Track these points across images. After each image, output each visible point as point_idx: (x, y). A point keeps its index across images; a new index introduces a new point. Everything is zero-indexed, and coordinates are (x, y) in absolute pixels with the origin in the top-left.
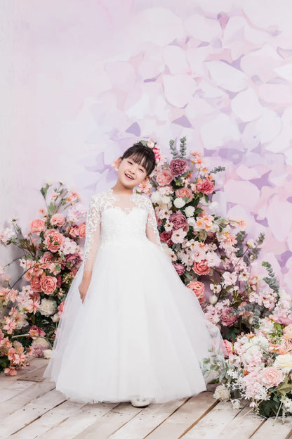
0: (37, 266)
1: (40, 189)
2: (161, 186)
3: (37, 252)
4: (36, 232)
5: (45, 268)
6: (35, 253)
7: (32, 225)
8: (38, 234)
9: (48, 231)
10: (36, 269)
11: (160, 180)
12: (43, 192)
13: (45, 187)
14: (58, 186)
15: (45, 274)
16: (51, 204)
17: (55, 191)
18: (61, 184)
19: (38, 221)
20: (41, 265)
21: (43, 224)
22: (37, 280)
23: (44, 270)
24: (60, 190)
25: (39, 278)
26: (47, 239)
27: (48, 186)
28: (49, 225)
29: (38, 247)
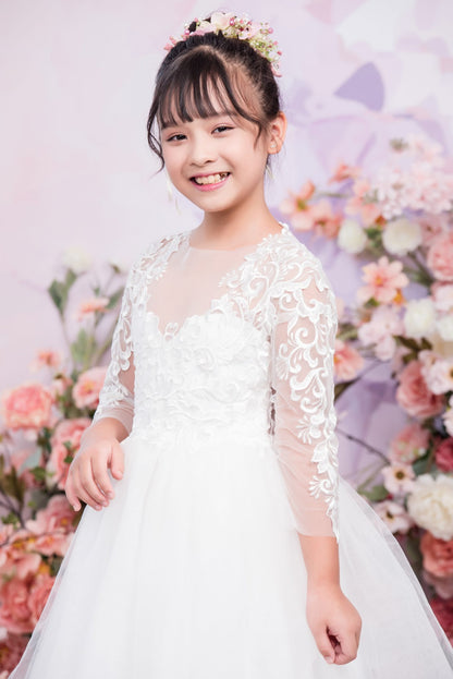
0: (19, 544)
1: (47, 283)
2: (445, 283)
3: (28, 497)
4: (25, 427)
5: (48, 552)
6: (20, 497)
7: (11, 406)
8: (32, 436)
9: (65, 426)
10: (16, 555)
11: (441, 262)
12: (58, 296)
13: (61, 278)
14: (103, 277)
15: (46, 570)
16: (82, 337)
17: (97, 291)
18: (116, 269)
19: (32, 393)
20: (35, 537)
21: (47, 403)
22: (22, 591)
23: (45, 558)
24: (112, 290)
25: (29, 582)
26: (58, 452)
27: (72, 277)
28: (69, 408)
29: (29, 479)
